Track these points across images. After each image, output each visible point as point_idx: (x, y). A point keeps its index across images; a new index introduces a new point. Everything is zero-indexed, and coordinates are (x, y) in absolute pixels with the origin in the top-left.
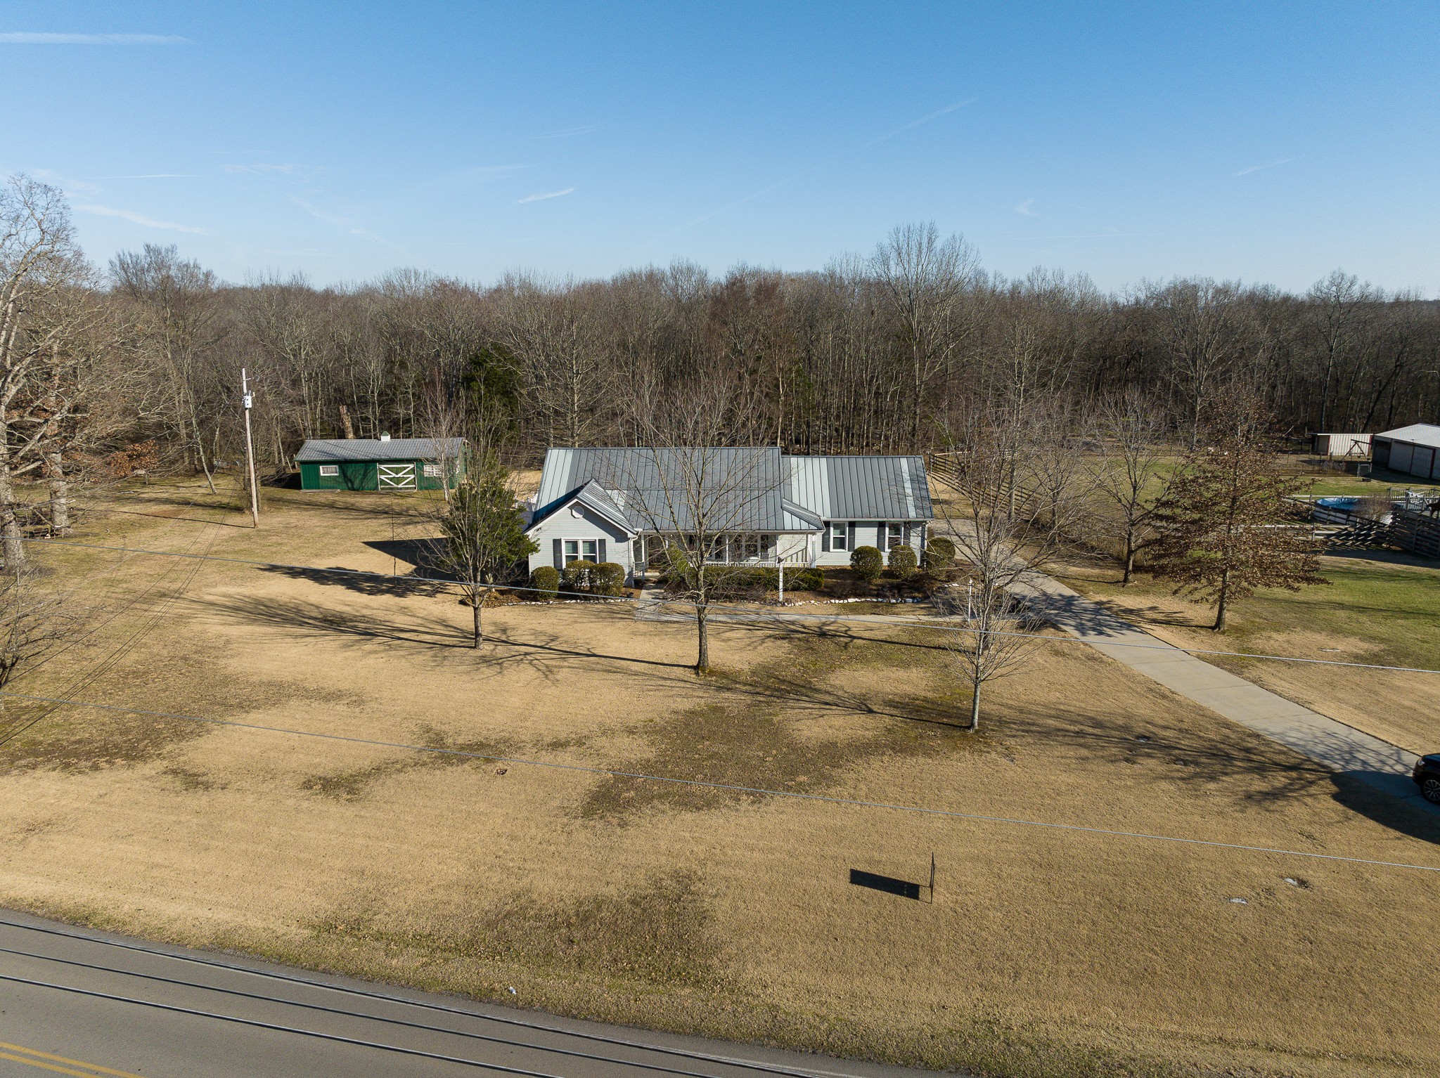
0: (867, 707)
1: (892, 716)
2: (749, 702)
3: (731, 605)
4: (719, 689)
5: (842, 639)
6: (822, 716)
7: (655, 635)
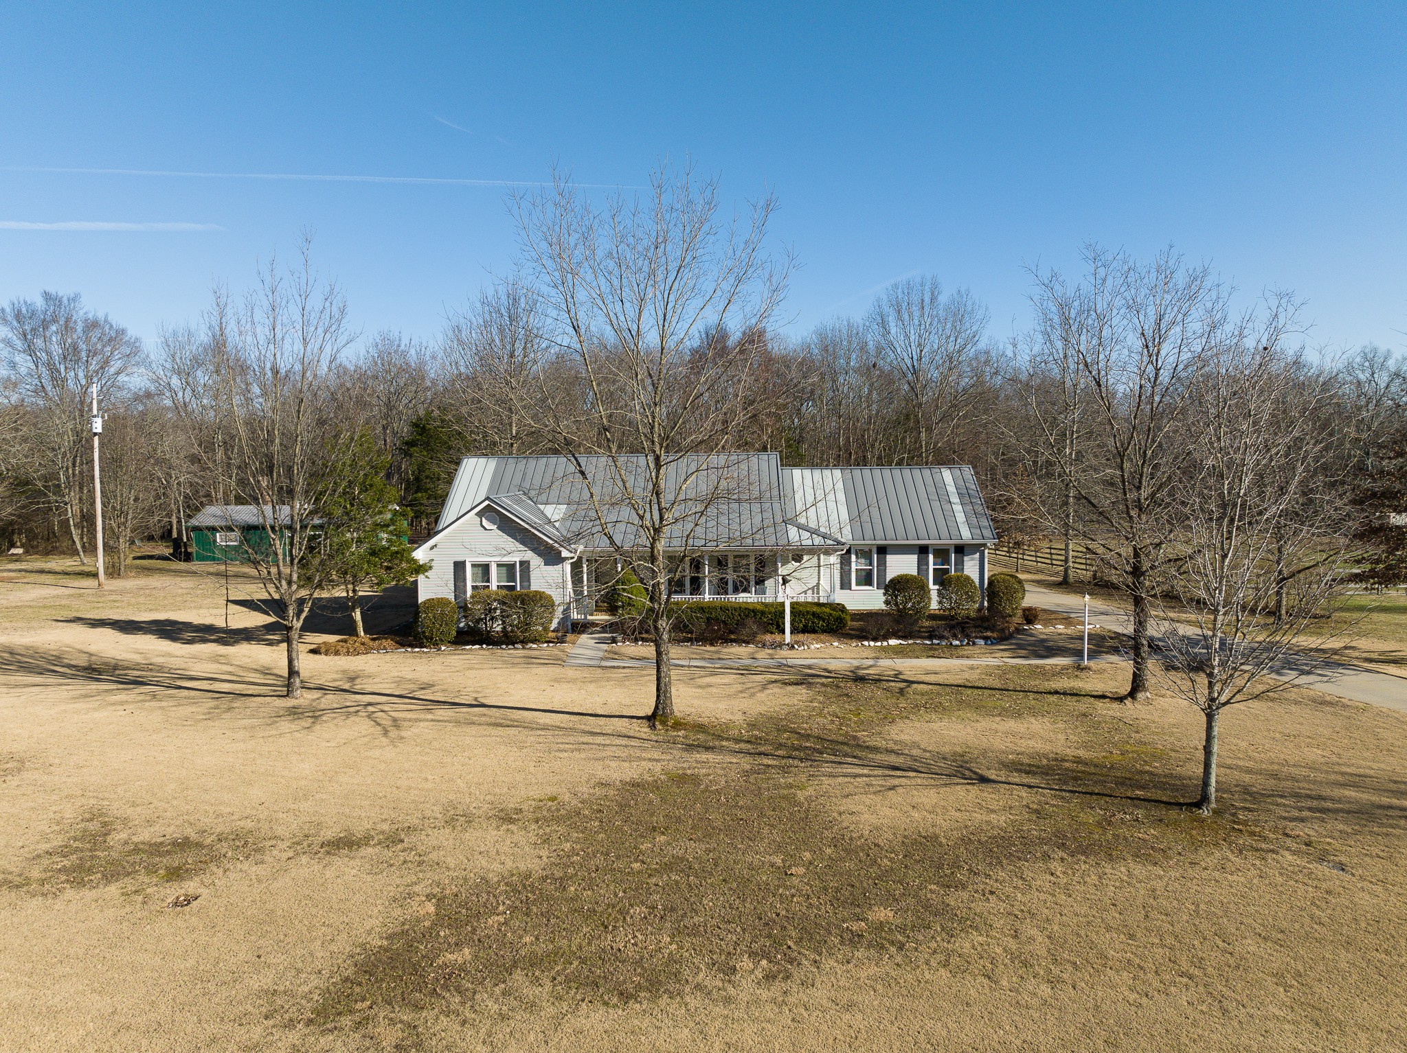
0: (975, 773)
1: (1030, 787)
2: (748, 767)
3: (713, 648)
4: (690, 748)
5: (893, 684)
6: (893, 788)
7: (591, 682)
